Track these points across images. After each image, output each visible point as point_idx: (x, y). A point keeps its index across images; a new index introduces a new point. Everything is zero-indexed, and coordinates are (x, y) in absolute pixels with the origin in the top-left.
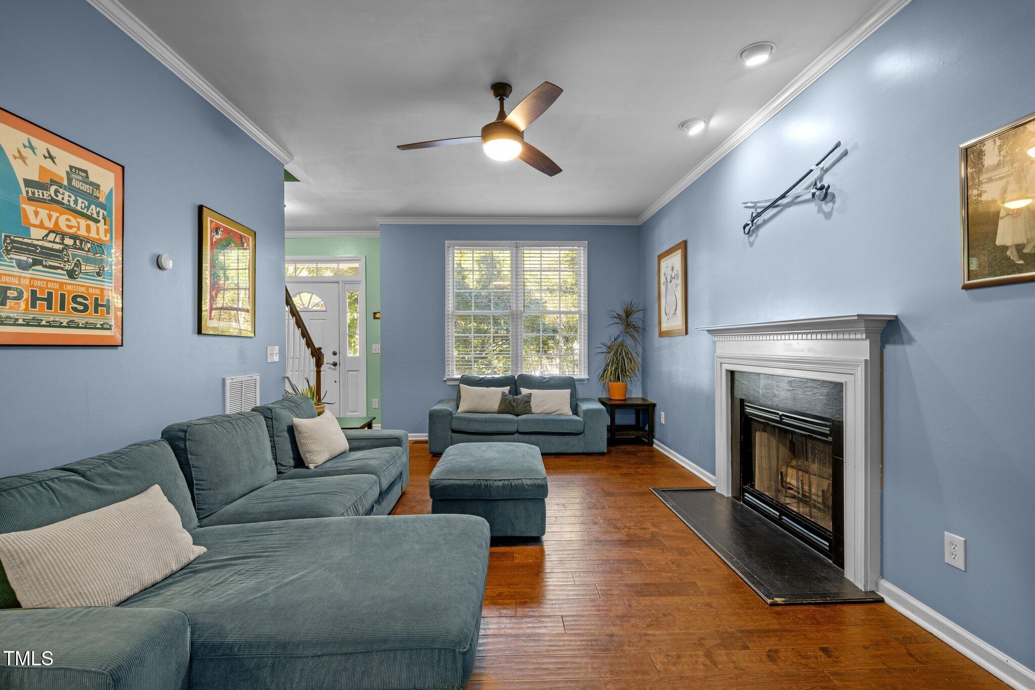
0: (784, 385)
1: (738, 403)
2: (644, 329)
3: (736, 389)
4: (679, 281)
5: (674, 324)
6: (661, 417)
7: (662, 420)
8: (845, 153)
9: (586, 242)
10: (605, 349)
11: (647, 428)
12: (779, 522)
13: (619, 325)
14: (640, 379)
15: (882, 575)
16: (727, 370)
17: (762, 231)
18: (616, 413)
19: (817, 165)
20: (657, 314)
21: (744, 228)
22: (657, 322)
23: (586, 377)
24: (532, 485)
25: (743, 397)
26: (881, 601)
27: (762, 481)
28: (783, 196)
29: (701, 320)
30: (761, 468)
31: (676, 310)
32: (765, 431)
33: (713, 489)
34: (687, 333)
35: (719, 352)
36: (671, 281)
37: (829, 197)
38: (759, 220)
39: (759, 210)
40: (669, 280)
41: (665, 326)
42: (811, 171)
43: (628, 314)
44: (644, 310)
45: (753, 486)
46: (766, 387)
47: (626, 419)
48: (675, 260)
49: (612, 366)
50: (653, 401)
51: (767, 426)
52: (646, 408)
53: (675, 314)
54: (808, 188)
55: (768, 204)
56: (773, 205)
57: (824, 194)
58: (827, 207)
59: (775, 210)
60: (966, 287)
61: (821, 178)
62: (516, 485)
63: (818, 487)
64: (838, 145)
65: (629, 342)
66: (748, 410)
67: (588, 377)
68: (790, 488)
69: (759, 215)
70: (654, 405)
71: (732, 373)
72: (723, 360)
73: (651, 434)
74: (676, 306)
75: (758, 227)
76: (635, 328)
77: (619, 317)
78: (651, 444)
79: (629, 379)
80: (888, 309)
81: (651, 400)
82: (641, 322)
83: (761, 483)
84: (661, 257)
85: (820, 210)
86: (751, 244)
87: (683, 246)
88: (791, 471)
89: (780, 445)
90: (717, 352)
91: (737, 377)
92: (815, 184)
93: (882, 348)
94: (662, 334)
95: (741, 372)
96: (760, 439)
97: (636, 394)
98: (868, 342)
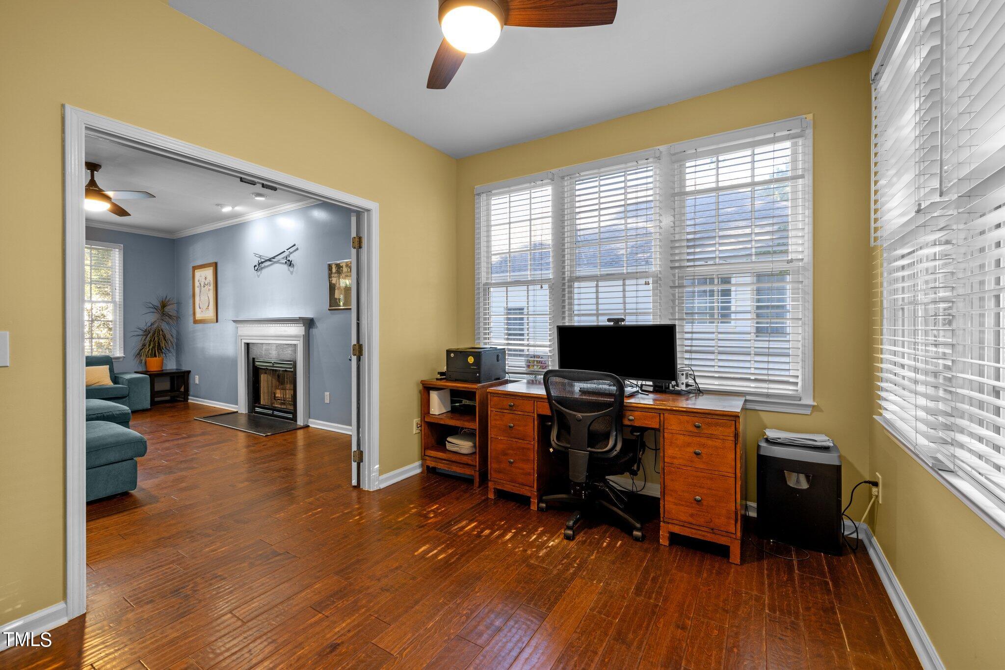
0: (274, 347)
1: (251, 360)
2: (178, 318)
3: (250, 352)
4: (212, 287)
5: (207, 315)
6: (196, 379)
7: (196, 381)
8: (297, 249)
9: (122, 245)
10: (141, 333)
11: (182, 389)
12: (272, 415)
13: (156, 314)
14: (175, 354)
15: (309, 418)
16: (245, 343)
17: (264, 271)
18: (155, 380)
19: (287, 250)
20: (192, 307)
21: (255, 267)
22: (191, 312)
23: (122, 355)
24: (120, 414)
25: (254, 357)
26: (309, 426)
27: (264, 399)
28: (274, 258)
29: (227, 314)
30: (264, 393)
31: (208, 306)
32: (266, 373)
33: (237, 412)
34: (217, 321)
35: (240, 333)
36: (204, 287)
37: (292, 265)
38: (263, 265)
39: (263, 260)
40: (202, 285)
41: (199, 316)
42: (285, 251)
43: (164, 305)
44: (179, 303)
45: (260, 403)
46: (266, 350)
47: (164, 385)
48: (209, 273)
49: (149, 345)
50: (188, 369)
51: (266, 371)
52: (182, 374)
53: (207, 308)
54: (283, 258)
55: (268, 259)
56: (270, 260)
57: (290, 264)
58: (291, 269)
59: (270, 263)
60: (329, 310)
61: (289, 256)
62: (108, 416)
63: (289, 395)
64: (294, 245)
65: (164, 326)
66: (257, 364)
67: (123, 355)
68: (279, 400)
69: (262, 263)
70: (189, 372)
71: (248, 345)
72: (242, 338)
73: (186, 393)
74: (209, 304)
75: (262, 268)
76: (170, 316)
77: (155, 307)
78: (186, 399)
79: (164, 355)
80: (309, 315)
81: (185, 368)
82: (175, 312)
83: (264, 400)
84: (195, 268)
85: (289, 270)
86: (258, 276)
87: (214, 265)
88: (278, 391)
89: (273, 380)
90: (239, 332)
91: (251, 346)
92: (287, 258)
93: (309, 330)
94: (196, 322)
95: (253, 343)
96: (263, 378)
97: (171, 365)
98: (304, 328)
